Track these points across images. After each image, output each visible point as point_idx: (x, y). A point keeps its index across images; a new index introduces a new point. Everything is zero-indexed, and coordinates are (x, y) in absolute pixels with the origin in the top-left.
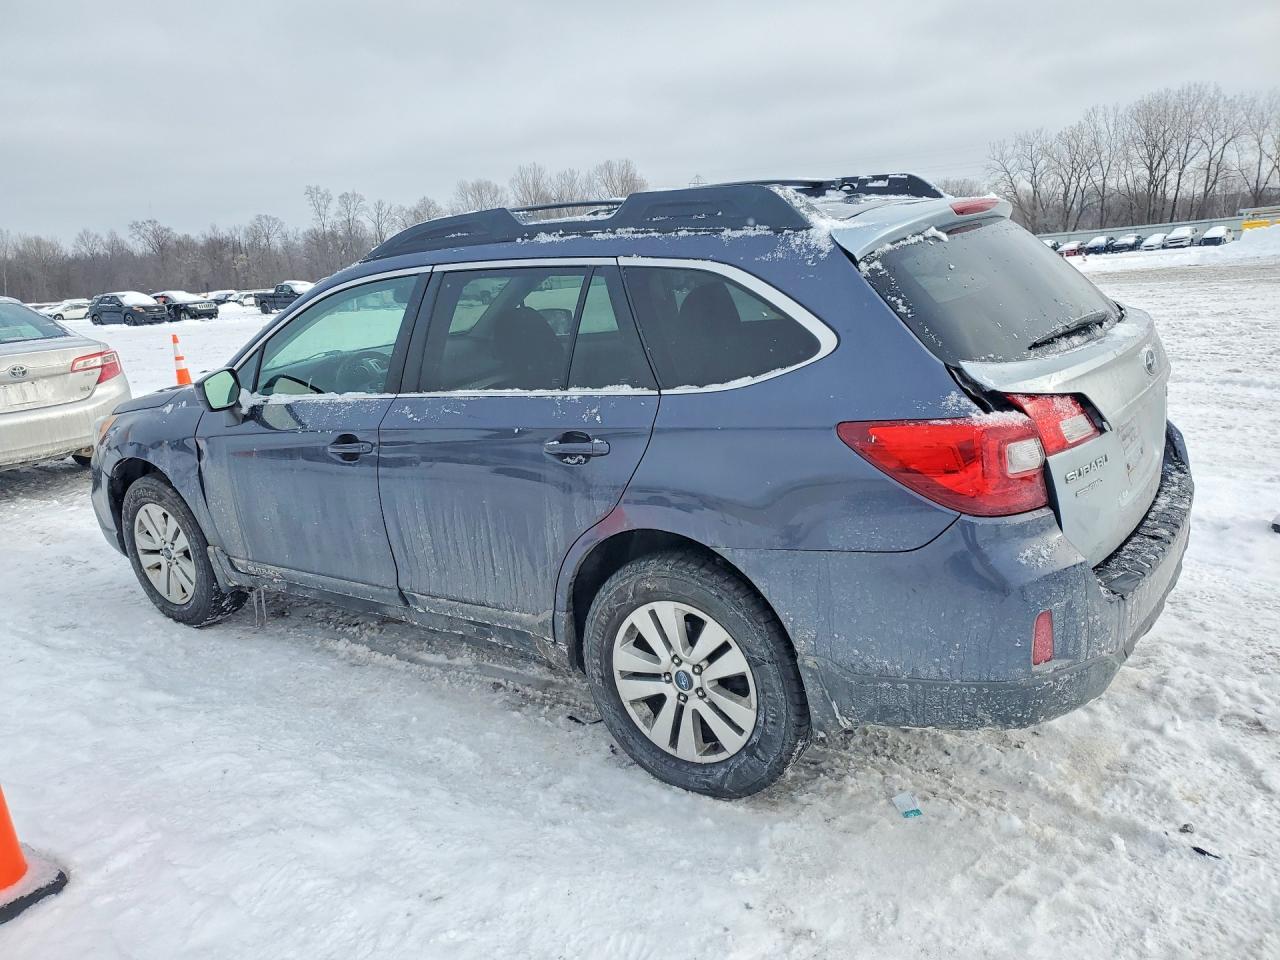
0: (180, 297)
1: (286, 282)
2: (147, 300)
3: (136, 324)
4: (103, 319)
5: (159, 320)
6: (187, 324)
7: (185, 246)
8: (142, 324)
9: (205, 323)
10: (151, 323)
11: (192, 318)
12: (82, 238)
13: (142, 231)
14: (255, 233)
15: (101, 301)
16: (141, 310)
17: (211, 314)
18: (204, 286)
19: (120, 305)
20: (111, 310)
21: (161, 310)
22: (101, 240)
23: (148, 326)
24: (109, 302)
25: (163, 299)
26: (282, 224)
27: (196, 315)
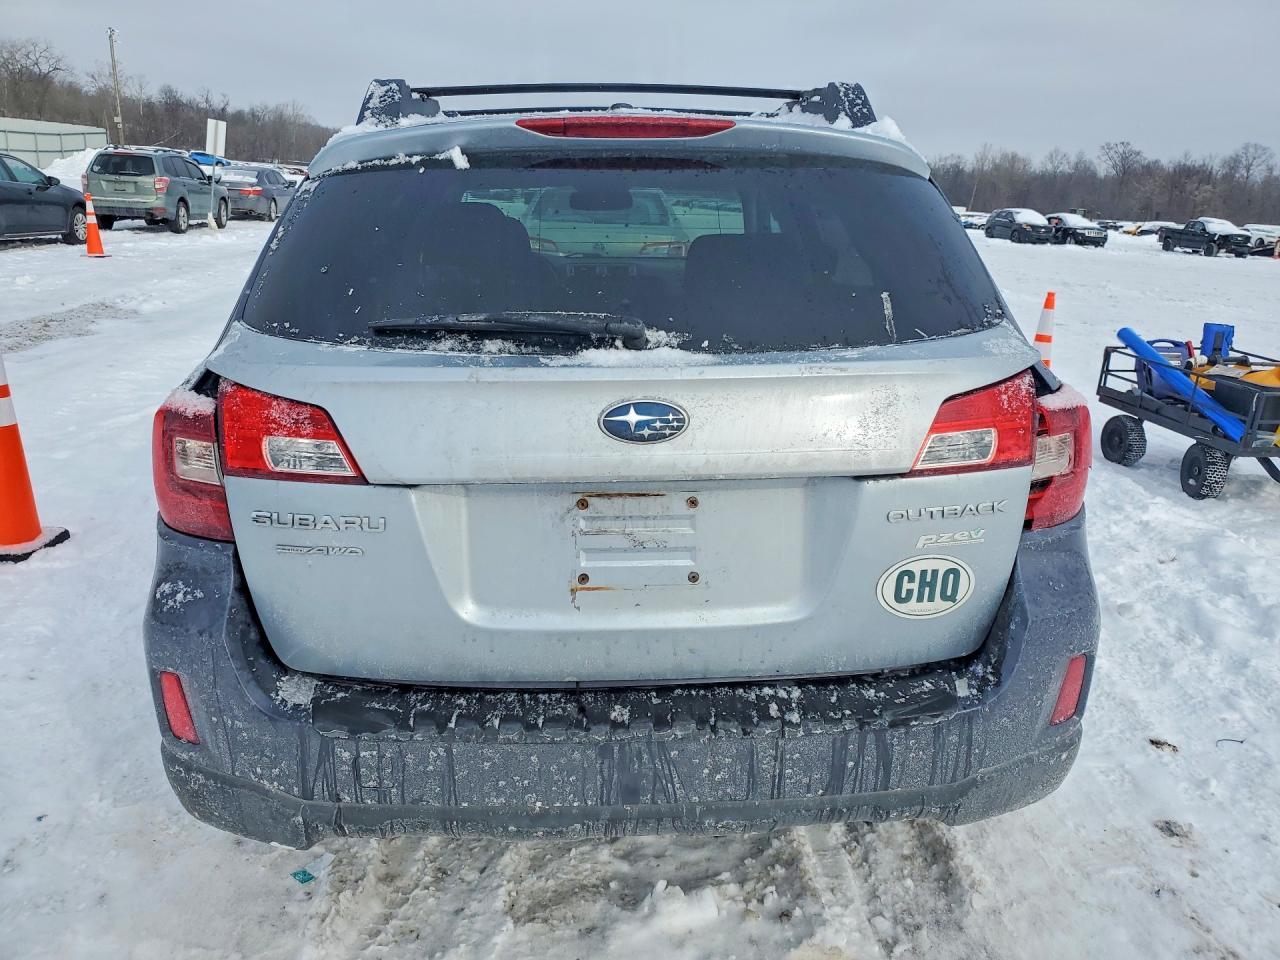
0: (1074, 220)
1: (1201, 219)
2: (1040, 220)
3: (1020, 242)
4: (995, 232)
5: (1041, 241)
6: (1071, 248)
7: (1151, 170)
8: (1025, 242)
9: (1090, 250)
10: (1034, 243)
11: (1076, 243)
12: (1052, 156)
13: (1112, 152)
14: (1233, 164)
15: (998, 216)
16: (1029, 229)
17: (1099, 242)
18: (1154, 215)
19: (1013, 221)
20: (1005, 226)
21: (1048, 230)
22: (1068, 159)
23: (1030, 245)
24: (1004, 217)
25: (1056, 221)
26: (1271, 156)
27: (1082, 240)
